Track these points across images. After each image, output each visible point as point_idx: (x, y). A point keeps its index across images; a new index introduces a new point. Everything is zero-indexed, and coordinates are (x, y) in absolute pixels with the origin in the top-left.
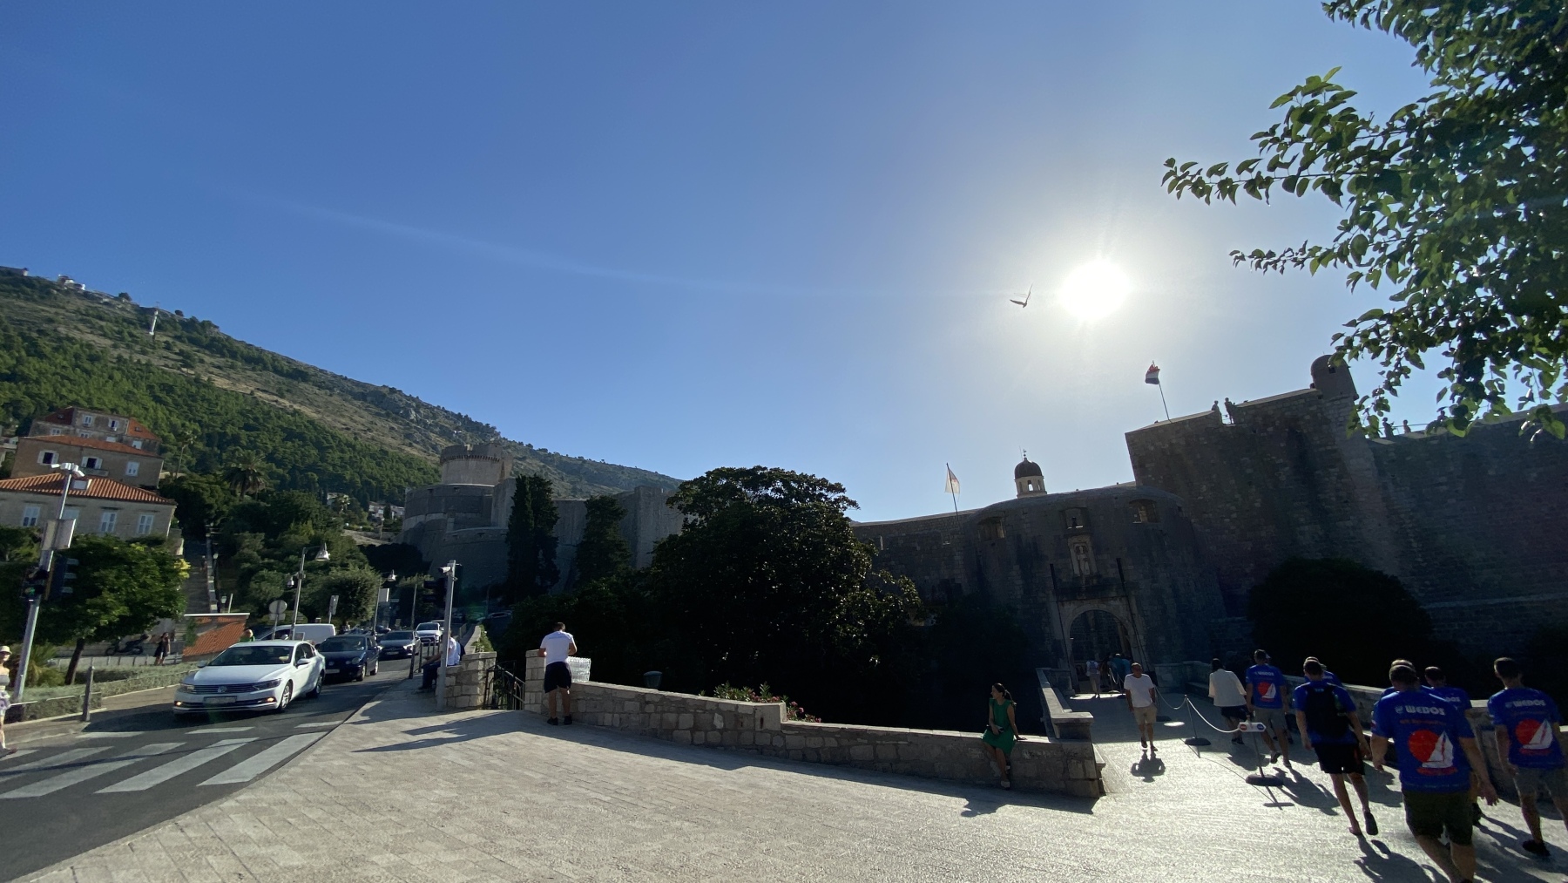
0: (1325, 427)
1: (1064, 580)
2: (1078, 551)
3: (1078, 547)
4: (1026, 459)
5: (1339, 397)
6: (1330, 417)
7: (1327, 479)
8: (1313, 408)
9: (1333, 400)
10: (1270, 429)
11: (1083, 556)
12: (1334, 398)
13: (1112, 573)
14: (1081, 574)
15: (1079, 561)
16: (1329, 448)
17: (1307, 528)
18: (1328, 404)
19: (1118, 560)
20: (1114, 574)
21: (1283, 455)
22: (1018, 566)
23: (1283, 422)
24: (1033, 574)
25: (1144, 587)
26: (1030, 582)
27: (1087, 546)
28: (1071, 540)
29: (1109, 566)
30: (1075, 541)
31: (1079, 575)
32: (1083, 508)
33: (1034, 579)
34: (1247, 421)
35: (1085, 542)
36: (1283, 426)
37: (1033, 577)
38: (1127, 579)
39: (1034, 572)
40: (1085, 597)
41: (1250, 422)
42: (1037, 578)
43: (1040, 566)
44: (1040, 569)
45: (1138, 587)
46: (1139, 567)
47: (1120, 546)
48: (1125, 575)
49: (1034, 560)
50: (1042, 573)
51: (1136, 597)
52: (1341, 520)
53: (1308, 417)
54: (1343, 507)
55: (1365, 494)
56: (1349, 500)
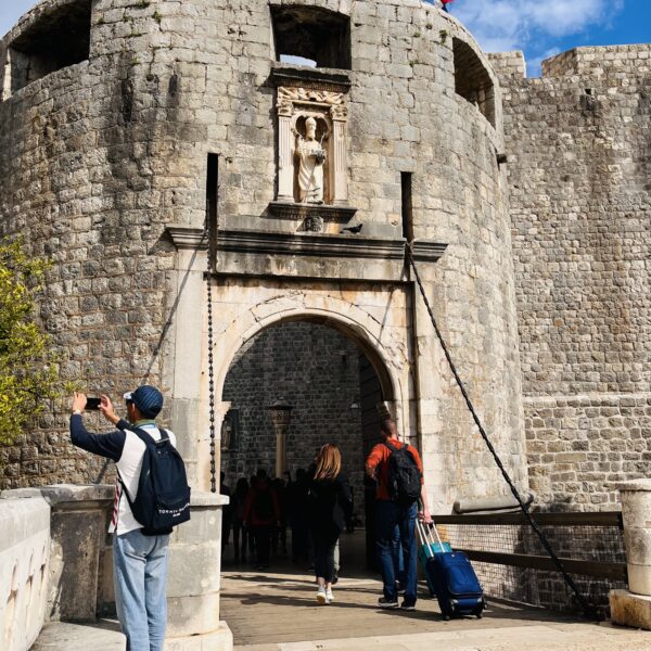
11: (312, 147)
13: (383, 212)
14: (298, 198)
19: (406, 178)
20: (387, 214)
21: (625, 137)
22: (103, 152)
23: (634, 81)
24: (145, 176)
25: (456, 266)
26: (131, 202)
27: (327, 121)
28: (287, 91)
29: (378, 189)
30: (300, 98)
31: (291, 201)
32: (338, 14)
33: (146, 193)
34: (580, 72)
35: (326, 109)
36: (633, 89)
37: (147, 188)
38: (420, 234)
39: (151, 173)
40: (295, 273)
41: (585, 74)
42: (155, 192)
43: (174, 154)
44: (170, 163)
45: (445, 262)
46: (454, 210)
47: (418, 139)
48: (415, 221)
49: (157, 132)
50: (175, 176)
51: (436, 287)
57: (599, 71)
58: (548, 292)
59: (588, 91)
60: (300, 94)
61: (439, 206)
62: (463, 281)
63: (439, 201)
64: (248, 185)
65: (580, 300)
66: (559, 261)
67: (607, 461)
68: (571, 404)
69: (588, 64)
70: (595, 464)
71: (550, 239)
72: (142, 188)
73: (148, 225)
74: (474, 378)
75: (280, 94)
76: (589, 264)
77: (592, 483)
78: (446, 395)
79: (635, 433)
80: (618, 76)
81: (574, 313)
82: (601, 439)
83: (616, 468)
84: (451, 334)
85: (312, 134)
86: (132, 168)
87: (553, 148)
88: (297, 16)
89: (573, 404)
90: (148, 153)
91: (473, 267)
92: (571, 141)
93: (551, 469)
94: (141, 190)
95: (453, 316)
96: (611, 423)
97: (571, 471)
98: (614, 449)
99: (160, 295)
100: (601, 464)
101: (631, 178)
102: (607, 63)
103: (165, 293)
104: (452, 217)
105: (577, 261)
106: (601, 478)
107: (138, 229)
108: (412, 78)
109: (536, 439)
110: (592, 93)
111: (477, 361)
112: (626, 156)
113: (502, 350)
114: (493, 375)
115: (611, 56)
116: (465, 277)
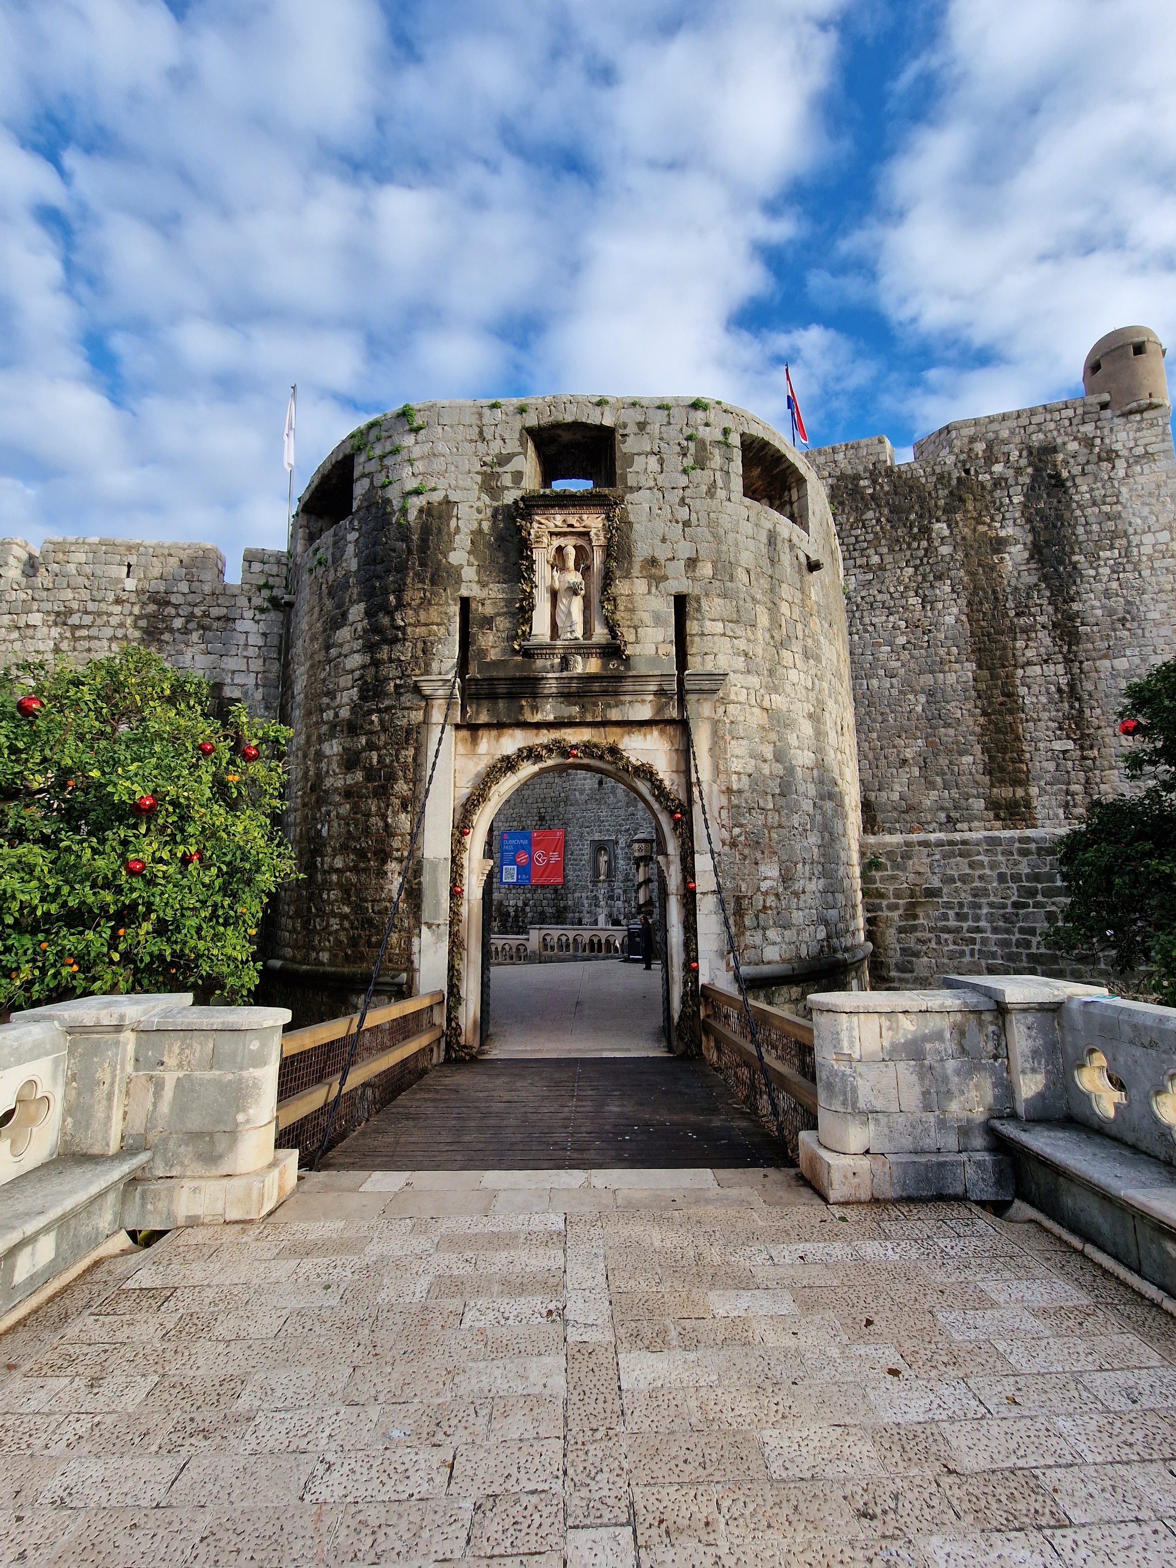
0: (1105, 465)
1: (495, 655)
6: (1117, 446)
7: (1092, 572)
8: (1088, 429)
9: (1131, 412)
10: (998, 468)
12: (1131, 407)
13: (652, 643)
14: (556, 635)
16: (1106, 508)
17: (1038, 668)
18: (1118, 420)
19: (681, 602)
20: (658, 645)
21: (1015, 520)
22: (362, 606)
23: (1025, 453)
24: (398, 628)
25: (742, 698)
26: (385, 657)
27: (588, 548)
28: (543, 521)
29: (647, 617)
30: (556, 526)
31: (547, 639)
32: (601, 428)
33: (399, 646)
34: (956, 450)
35: (586, 535)
36: (1023, 462)
37: (398, 640)
38: (695, 664)
39: (402, 624)
40: (551, 718)
41: (962, 452)
42: (407, 644)
43: (425, 603)
44: (422, 612)
45: (727, 695)
46: (739, 633)
47: (694, 556)
48: (692, 650)
49: (409, 581)
50: (426, 625)
51: (715, 724)
52: (1105, 657)
53: (1073, 446)
54: (1114, 630)
55: (1163, 606)
56: (1128, 616)
57: (980, 447)
58: (919, 709)
59: (967, 472)
60: (558, 520)
61: (720, 631)
62: (752, 714)
63: (720, 624)
64: (501, 627)
65: (959, 716)
66: (932, 672)
67: (966, 910)
68: (920, 844)
69: (966, 440)
70: (951, 913)
71: (922, 648)
72: (394, 641)
73: (401, 678)
74: (765, 826)
75: (535, 525)
76: (970, 674)
77: (946, 936)
78: (726, 848)
79: (1002, 878)
80: (1005, 449)
81: (951, 732)
82: (959, 884)
83: (977, 918)
84: (734, 777)
85: (571, 563)
86: (386, 621)
87: (924, 544)
88: (560, 436)
89: (925, 844)
90: (401, 605)
91: (767, 697)
92: (946, 532)
93: (897, 918)
94: (394, 643)
95: (737, 757)
96: (971, 865)
97: (922, 921)
98: (975, 896)
99: (411, 752)
100: (957, 914)
101: (1024, 567)
102: (991, 436)
103: (416, 749)
104: (736, 642)
105: (956, 672)
106: (958, 930)
107: (392, 684)
108: (687, 487)
109: (878, 885)
110: (972, 472)
111: (770, 806)
112: (1017, 542)
113: (812, 790)
114: (796, 820)
115: (995, 426)
116: (754, 709)
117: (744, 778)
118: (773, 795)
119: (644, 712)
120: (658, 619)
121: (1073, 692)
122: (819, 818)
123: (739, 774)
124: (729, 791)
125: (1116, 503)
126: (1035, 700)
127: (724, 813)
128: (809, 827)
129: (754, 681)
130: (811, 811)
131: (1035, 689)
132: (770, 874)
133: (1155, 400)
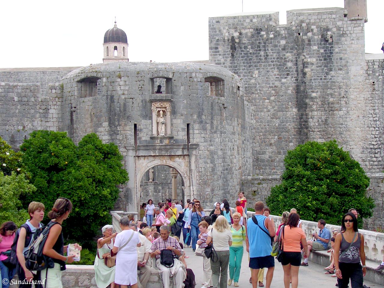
0: (343, 39)
1: (143, 139)
2: (158, 115)
3: (159, 111)
4: (115, 25)
5: (356, 18)
6: (348, 32)
7: (336, 79)
8: (340, 24)
9: (353, 20)
10: (310, 34)
11: (161, 120)
12: (353, 18)
13: (181, 136)
14: (158, 134)
15: (158, 123)
16: (342, 56)
17: (316, 113)
18: (349, 22)
19: (188, 125)
20: (183, 136)
22: (107, 123)
23: (319, 29)
25: (203, 149)
26: (115, 138)
27: (166, 111)
28: (155, 104)
29: (180, 129)
30: (158, 106)
32: (169, 78)
33: (119, 136)
35: (165, 108)
36: (318, 33)
37: (119, 134)
38: (192, 142)
39: (120, 130)
40: (157, 154)
41: (298, 25)
42: (121, 135)
43: (125, 125)
44: (125, 127)
45: (199, 149)
46: (202, 132)
47: (192, 113)
48: (191, 138)
49: (121, 119)
50: (126, 131)
51: (196, 156)
52: (337, 110)
53: (334, 30)
54: (341, 101)
55: (355, 94)
56: (345, 96)
57: (304, 25)
59: (299, 34)
60: (158, 104)
61: (198, 133)
62: (205, 153)
63: (198, 131)
64: (145, 132)
65: (290, 128)
66: (282, 111)
73: (120, 144)
74: (207, 179)
75: (153, 105)
76: (295, 113)
78: (198, 185)
80: (312, 27)
81: (287, 134)
84: (200, 168)
85: (162, 116)
86: (115, 128)
87: (283, 61)
90: (119, 125)
91: (209, 148)
92: (291, 57)
94: (117, 135)
99: (124, 162)
102: (308, 21)
104: (202, 135)
105: (290, 112)
108: (191, 95)
110: (301, 35)
111: (209, 174)
113: (221, 169)
114: (216, 177)
115: (310, 17)
116: (206, 151)
117: (203, 169)
118: (210, 172)
119: (180, 153)
120: (183, 129)
121: (326, 122)
122: (222, 176)
123: (201, 167)
124: (199, 172)
125: (345, 54)
126: (314, 124)
127: (198, 177)
128: (219, 178)
129: (205, 144)
130: (220, 174)
131: (315, 120)
132: (208, 190)
133: (360, 18)
